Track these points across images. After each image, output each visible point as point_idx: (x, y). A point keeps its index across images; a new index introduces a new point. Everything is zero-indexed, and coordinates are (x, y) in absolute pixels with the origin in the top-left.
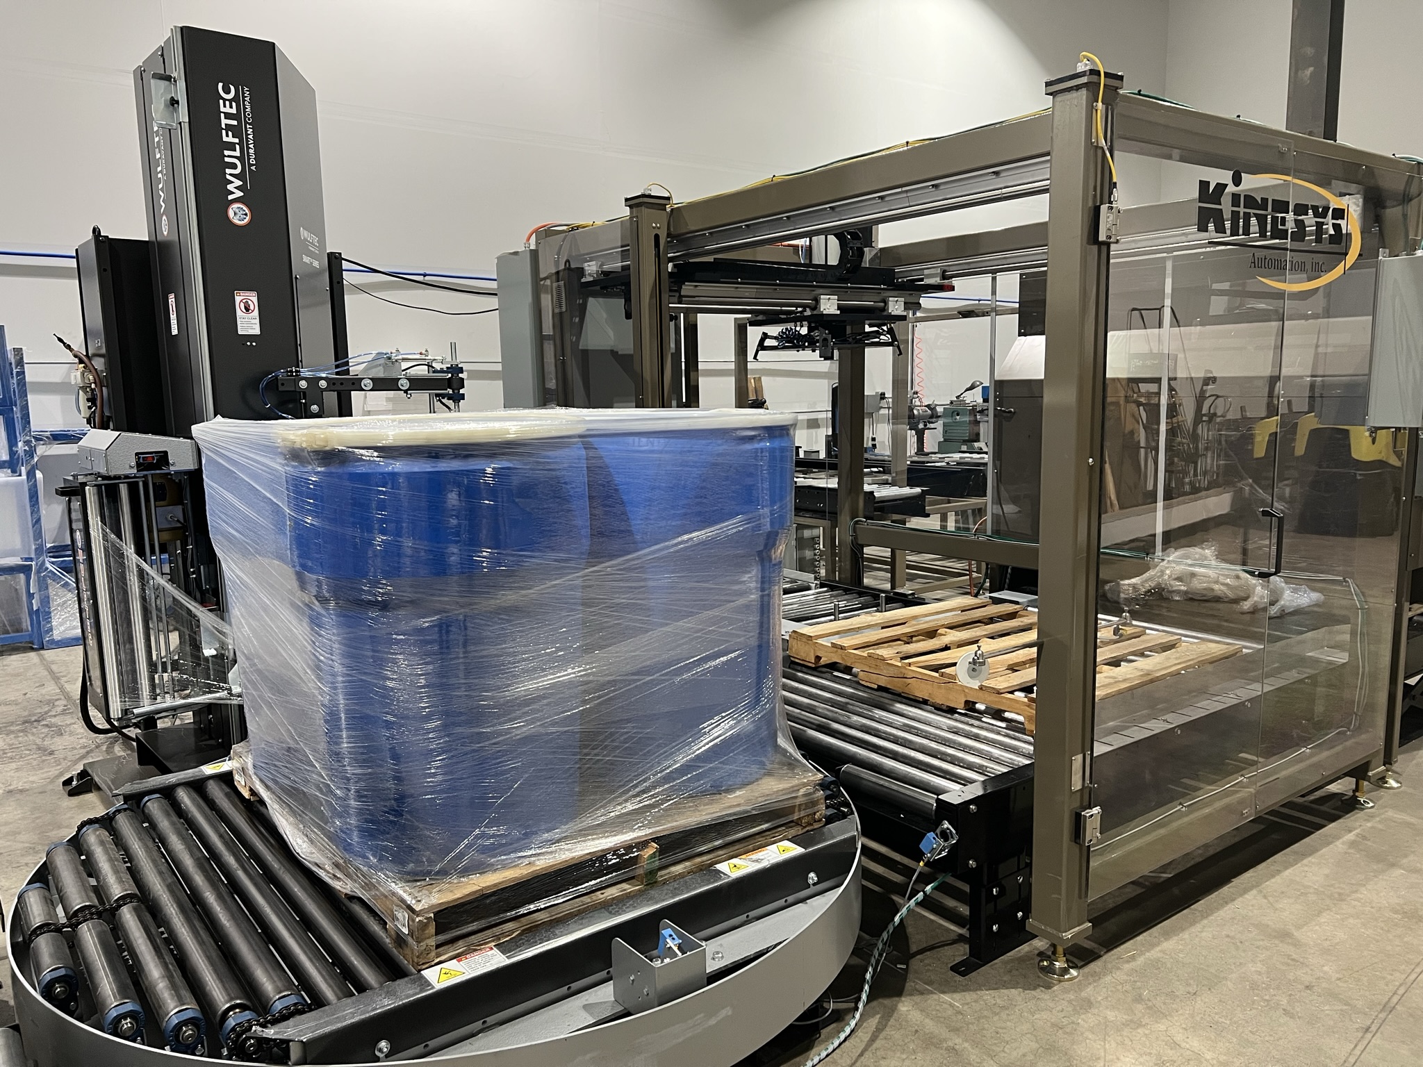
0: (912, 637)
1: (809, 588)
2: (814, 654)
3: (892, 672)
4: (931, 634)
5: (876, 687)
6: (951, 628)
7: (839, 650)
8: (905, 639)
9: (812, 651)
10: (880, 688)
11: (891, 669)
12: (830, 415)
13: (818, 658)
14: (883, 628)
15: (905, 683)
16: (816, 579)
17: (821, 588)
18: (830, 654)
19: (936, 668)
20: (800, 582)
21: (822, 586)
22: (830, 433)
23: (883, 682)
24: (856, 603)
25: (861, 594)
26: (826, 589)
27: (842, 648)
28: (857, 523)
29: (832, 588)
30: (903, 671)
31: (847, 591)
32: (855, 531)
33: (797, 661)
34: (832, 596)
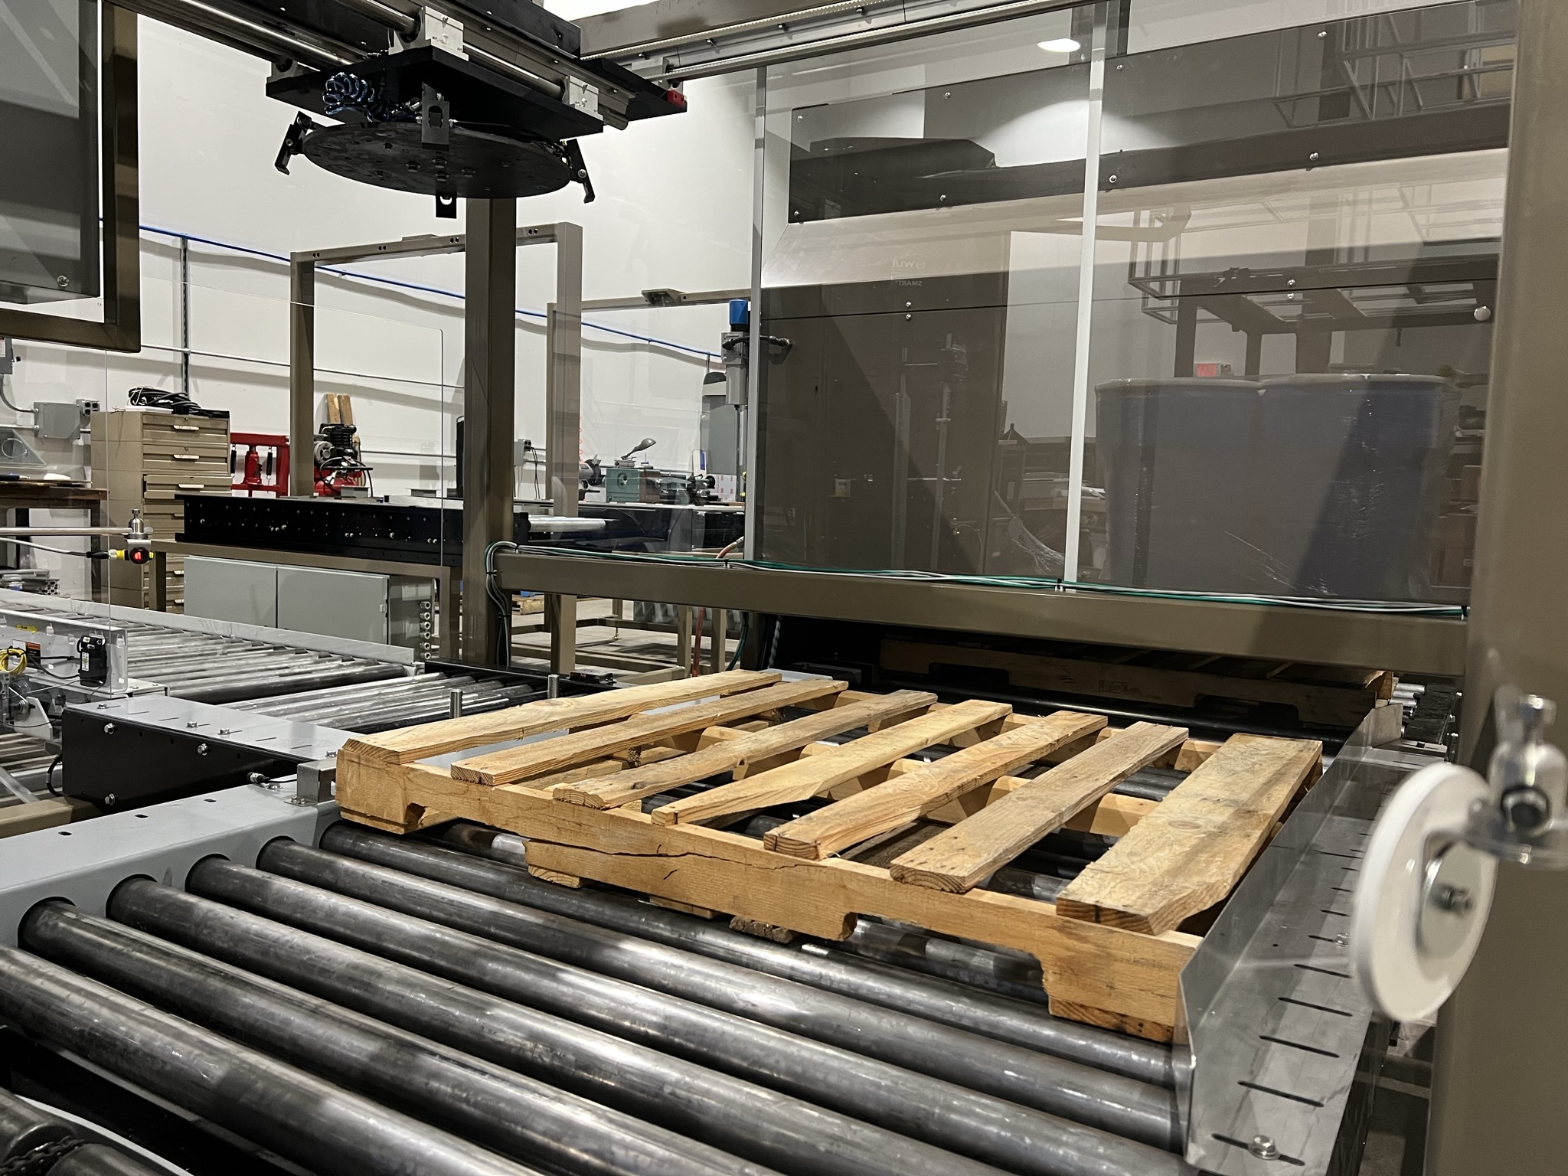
0: (638, 750)
1: (403, 674)
2: (405, 799)
3: (623, 840)
4: (689, 740)
5: (575, 883)
6: (731, 724)
7: (473, 787)
8: (625, 754)
9: (399, 792)
10: (591, 888)
11: (621, 832)
12: (454, 462)
13: (415, 810)
14: (572, 731)
15: (662, 868)
16: (417, 658)
17: (426, 672)
18: (446, 800)
19: (742, 823)
20: (383, 665)
21: (430, 668)
22: (454, 486)
23: (596, 868)
24: (500, 694)
25: (506, 681)
26: (437, 674)
27: (481, 780)
28: (500, 549)
29: (448, 672)
30: (658, 836)
31: (478, 677)
32: (495, 564)
33: (357, 819)
34: (447, 685)
